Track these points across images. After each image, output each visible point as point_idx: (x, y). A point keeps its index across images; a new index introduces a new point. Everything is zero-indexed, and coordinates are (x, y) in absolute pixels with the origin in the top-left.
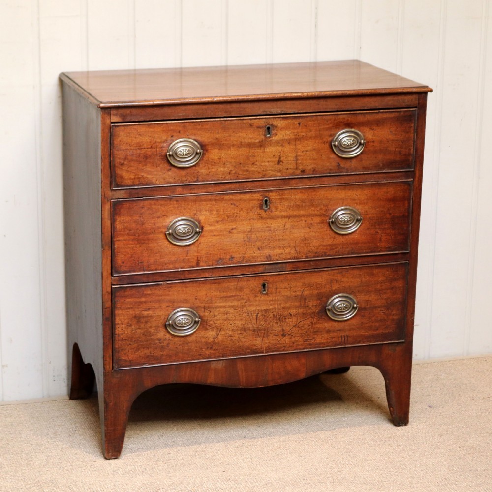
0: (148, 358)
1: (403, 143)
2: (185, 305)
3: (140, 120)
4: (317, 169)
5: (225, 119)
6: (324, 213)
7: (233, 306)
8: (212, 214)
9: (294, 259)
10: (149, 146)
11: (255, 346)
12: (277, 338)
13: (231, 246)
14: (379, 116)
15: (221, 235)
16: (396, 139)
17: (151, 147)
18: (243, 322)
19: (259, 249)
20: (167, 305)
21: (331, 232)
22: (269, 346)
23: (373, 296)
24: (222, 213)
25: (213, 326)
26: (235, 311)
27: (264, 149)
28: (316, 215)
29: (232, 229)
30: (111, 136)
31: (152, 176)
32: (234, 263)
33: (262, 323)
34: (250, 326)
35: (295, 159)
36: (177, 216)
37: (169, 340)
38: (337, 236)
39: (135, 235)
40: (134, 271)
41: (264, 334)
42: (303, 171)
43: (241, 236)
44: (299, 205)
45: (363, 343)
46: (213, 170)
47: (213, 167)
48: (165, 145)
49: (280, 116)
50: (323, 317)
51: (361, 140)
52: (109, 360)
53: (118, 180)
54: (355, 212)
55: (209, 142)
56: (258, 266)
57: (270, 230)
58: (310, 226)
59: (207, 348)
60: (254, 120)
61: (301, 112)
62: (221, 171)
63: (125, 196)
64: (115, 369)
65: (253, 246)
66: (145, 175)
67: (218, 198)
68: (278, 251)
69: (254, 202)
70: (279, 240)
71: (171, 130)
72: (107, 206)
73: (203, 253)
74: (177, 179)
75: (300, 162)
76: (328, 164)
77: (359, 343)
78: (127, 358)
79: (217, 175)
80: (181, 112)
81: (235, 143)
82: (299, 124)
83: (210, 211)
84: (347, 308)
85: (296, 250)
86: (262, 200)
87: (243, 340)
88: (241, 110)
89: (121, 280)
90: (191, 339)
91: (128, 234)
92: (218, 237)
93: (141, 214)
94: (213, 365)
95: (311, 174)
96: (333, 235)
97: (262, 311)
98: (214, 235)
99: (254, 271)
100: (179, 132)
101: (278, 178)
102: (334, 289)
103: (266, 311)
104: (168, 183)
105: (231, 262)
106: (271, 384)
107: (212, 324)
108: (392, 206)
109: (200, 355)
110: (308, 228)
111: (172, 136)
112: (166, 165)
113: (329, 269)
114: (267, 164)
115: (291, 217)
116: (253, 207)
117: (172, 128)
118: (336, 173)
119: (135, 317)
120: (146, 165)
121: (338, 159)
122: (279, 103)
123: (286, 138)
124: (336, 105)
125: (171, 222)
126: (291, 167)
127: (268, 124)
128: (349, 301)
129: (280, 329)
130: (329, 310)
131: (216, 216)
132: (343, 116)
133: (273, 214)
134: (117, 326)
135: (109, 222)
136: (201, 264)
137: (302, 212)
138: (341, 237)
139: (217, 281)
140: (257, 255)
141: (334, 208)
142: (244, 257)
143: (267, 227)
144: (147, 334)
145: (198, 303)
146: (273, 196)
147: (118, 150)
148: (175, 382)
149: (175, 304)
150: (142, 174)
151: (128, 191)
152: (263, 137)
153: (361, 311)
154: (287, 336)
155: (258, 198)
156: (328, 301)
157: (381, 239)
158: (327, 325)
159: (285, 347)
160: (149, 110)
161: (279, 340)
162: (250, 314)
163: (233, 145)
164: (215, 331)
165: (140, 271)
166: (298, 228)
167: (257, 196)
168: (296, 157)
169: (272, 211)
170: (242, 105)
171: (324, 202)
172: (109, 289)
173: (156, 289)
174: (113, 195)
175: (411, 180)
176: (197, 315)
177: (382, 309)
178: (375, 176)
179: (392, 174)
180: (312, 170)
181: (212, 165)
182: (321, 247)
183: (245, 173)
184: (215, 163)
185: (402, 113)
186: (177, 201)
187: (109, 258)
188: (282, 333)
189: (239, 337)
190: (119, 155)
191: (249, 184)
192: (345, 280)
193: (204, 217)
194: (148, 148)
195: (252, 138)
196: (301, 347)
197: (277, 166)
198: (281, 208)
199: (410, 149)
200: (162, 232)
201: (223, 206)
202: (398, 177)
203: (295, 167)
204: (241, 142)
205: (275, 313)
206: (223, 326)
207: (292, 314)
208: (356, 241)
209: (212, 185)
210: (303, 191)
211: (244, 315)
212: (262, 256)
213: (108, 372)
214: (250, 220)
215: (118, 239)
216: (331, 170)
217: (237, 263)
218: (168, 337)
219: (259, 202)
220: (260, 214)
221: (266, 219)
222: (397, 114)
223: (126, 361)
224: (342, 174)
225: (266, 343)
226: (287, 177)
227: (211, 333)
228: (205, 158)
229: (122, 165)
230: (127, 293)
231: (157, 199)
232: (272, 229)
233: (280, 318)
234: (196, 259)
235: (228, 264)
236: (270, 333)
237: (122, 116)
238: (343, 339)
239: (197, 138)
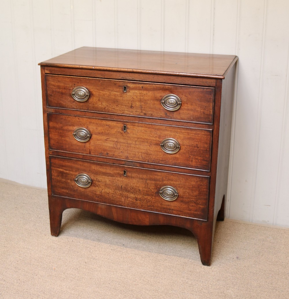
0: (68, 194)
1: (205, 107)
2: (84, 172)
3: (59, 74)
4: (153, 114)
5: (102, 79)
6: (158, 139)
7: (108, 179)
8: (96, 129)
9: (141, 161)
10: (64, 88)
11: (121, 202)
12: (132, 200)
13: (107, 147)
14: (190, 89)
15: (102, 140)
16: (201, 104)
18: (114, 188)
19: (122, 152)
22: (128, 204)
23: (188, 191)
24: (101, 129)
25: (99, 186)
26: (110, 181)
27: (123, 99)
28: (153, 140)
29: (107, 139)
30: (46, 80)
31: (65, 104)
32: (108, 157)
33: (124, 191)
34: (118, 191)
35: (140, 107)
36: (79, 126)
40: (59, 150)
41: (126, 197)
42: (145, 114)
43: (112, 143)
44: (143, 133)
45: (182, 215)
46: (96, 105)
48: (71, 88)
49: (131, 81)
51: (178, 102)
52: (50, 190)
53: (50, 103)
54: (176, 143)
55: (93, 90)
56: (122, 161)
57: (127, 143)
59: (96, 197)
60: (117, 82)
61: (143, 81)
62: (100, 107)
63: (53, 111)
64: (53, 195)
65: (118, 150)
66: (62, 103)
67: (99, 121)
68: (132, 155)
69: (119, 126)
71: (74, 81)
72: (46, 115)
73: (93, 148)
74: (78, 107)
75: (143, 108)
76: (159, 113)
78: (58, 191)
80: (79, 72)
81: (107, 93)
82: (142, 87)
84: (171, 194)
85: (142, 157)
86: (123, 126)
89: (54, 153)
90: (88, 190)
91: (55, 131)
92: (100, 141)
93: (62, 122)
94: (100, 206)
95: (149, 117)
97: (124, 185)
98: (98, 140)
99: (119, 163)
100: (78, 83)
101: (131, 115)
102: (164, 182)
103: (126, 185)
104: (73, 108)
105: (107, 155)
106: (130, 223)
107: (98, 185)
108: (199, 143)
109: (93, 199)
110: (149, 146)
111: (74, 85)
112: (71, 99)
113: (161, 171)
114: (124, 107)
115: (139, 138)
116: (118, 129)
118: (164, 118)
119: (61, 172)
120: (62, 97)
121: (165, 111)
122: (131, 74)
123: (135, 94)
124: (164, 79)
125: (75, 129)
126: (138, 111)
127: (125, 85)
129: (134, 196)
130: (160, 193)
132: (167, 86)
133: (128, 135)
134: (53, 175)
136: (92, 153)
137: (145, 137)
139: (100, 164)
140: (120, 155)
141: (164, 138)
142: (114, 155)
143: (126, 141)
144: (66, 182)
145: (90, 173)
146: (129, 125)
147: (49, 88)
150: (61, 102)
151: (55, 109)
152: (122, 92)
153: (179, 198)
154: (138, 201)
156: (161, 188)
157: (192, 161)
158: (161, 201)
159: (137, 207)
161: (134, 202)
162: (117, 185)
164: (100, 189)
165: (62, 150)
166: (143, 145)
167: (120, 123)
168: (141, 106)
169: (128, 133)
170: (110, 73)
171: (158, 134)
172: (48, 156)
173: (70, 161)
174: (48, 110)
175: (211, 130)
176: (90, 179)
177: (193, 200)
179: (199, 124)
180: (151, 114)
182: (156, 158)
183: (113, 110)
185: (205, 89)
188: (135, 199)
190: (50, 90)
191: (115, 116)
192: (171, 179)
193: (92, 129)
195: (116, 92)
196: (146, 209)
197: (130, 109)
198: (133, 132)
199: (210, 112)
200: (71, 133)
202: (204, 127)
203: (141, 111)
204: (110, 93)
205: (131, 188)
206: (104, 188)
207: (141, 190)
208: (177, 159)
209: (96, 113)
210: (146, 125)
211: (114, 185)
212: (123, 156)
213: (50, 196)
214: (116, 135)
216: (161, 116)
217: (110, 157)
219: (121, 127)
220: (121, 133)
221: (125, 136)
224: (168, 119)
225: (127, 202)
226: (136, 116)
228: (91, 99)
229: (51, 95)
232: (129, 143)
233: (134, 191)
234: (89, 150)
235: (105, 156)
236: (129, 197)
237: (50, 70)
238: (170, 211)
239: (87, 87)
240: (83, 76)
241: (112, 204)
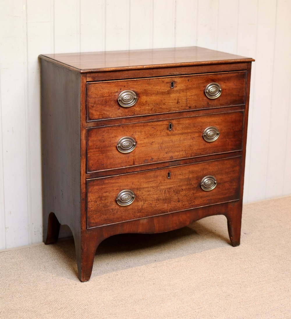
0: (106, 221)
1: (240, 90)
2: (126, 188)
3: (103, 80)
4: (197, 106)
5: (150, 78)
6: (200, 131)
7: (152, 187)
8: (141, 134)
9: (185, 157)
10: (108, 95)
11: (163, 208)
13: (152, 152)
14: (229, 75)
15: (147, 146)
16: (237, 88)
17: (109, 96)
18: (158, 196)
19: (166, 153)
20: (117, 189)
21: (204, 141)
22: (171, 208)
23: (224, 176)
24: (147, 133)
25: (142, 199)
26: (154, 189)
27: (170, 95)
28: (196, 132)
29: (153, 142)
30: (86, 90)
31: (109, 113)
32: (153, 162)
33: (168, 195)
34: (161, 198)
35: (186, 101)
36: (123, 136)
37: (118, 209)
38: (207, 143)
39: (99, 149)
40: (99, 170)
41: (169, 201)
42: (190, 107)
43: (157, 146)
44: (187, 127)
45: (219, 202)
46: (143, 108)
47: (143, 106)
48: (117, 94)
49: (178, 76)
50: (199, 190)
51: (219, 89)
52: (84, 224)
53: (90, 116)
54: (216, 129)
55: (141, 92)
56: (166, 163)
57: (172, 142)
58: (193, 138)
59: (138, 212)
60: (165, 79)
61: (189, 73)
62: (147, 109)
63: (94, 125)
64: (88, 228)
65: (163, 151)
67: (145, 124)
68: (177, 154)
69: (164, 126)
70: (177, 147)
71: (120, 85)
72: (84, 132)
73: (137, 157)
74: (123, 114)
75: (188, 102)
76: (203, 103)
77: (217, 202)
78: (94, 222)
79: (145, 111)
80: (125, 75)
81: (154, 92)
82: (188, 80)
83: (141, 132)
84: (211, 183)
85: (186, 153)
86: (168, 125)
87: (158, 206)
88: (158, 73)
89: (92, 176)
90: (129, 207)
91: (95, 148)
92: (145, 147)
93: (103, 136)
94: (142, 221)
95: (194, 109)
96: (204, 142)
97: (167, 189)
98: (143, 146)
99: (163, 166)
100: (125, 87)
101: (177, 112)
102: (205, 173)
103: (170, 188)
104: (118, 117)
105: (151, 161)
106: (172, 230)
107: (141, 198)
108: (234, 125)
109: (134, 216)
110: (192, 140)
111: (121, 89)
112: (117, 106)
113: (202, 162)
114: (171, 104)
115: (183, 134)
116: (163, 129)
117: (121, 84)
118: (207, 107)
119: (99, 197)
120: (106, 106)
121: (208, 100)
122: (178, 69)
123: (182, 89)
124: (207, 69)
125: (119, 140)
126: (184, 105)
127: (172, 81)
128: (212, 179)
129: (177, 198)
130: (202, 185)
131: (144, 135)
132: (211, 75)
133: (174, 133)
134: (89, 203)
135: (85, 141)
136: (136, 163)
137: (189, 131)
138: (209, 144)
139: (144, 173)
140: (166, 156)
141: (205, 127)
142: (158, 158)
143: (171, 140)
144: (105, 206)
145: (133, 186)
146: (174, 122)
147: (90, 98)
148: (121, 233)
149: (121, 188)
150: (104, 112)
151: (96, 122)
152: (169, 88)
153: (219, 184)
154: (180, 202)
155: (166, 123)
156: (201, 180)
157: (228, 144)
158: (201, 194)
159: (179, 208)
160: (108, 74)
161: (176, 204)
162: (161, 191)
163: (154, 93)
164: (143, 202)
165: (102, 169)
166: (187, 140)
167: (165, 122)
168: (186, 99)
169: (173, 131)
170: (159, 70)
171: (200, 125)
172: (85, 182)
173: (111, 180)
174: (87, 125)
175: (244, 110)
176: (133, 193)
177: (228, 183)
178: (226, 109)
179: (234, 108)
180: (195, 106)
181: (142, 105)
182: (199, 150)
183: (160, 109)
184: (144, 104)
185: (240, 73)
186: (123, 127)
187: (85, 163)
188: (178, 200)
189: (155, 205)
190: (91, 100)
191: (161, 116)
192: (210, 168)
193: (137, 136)
194: (107, 97)
195: (163, 89)
196: (187, 207)
197: (176, 105)
198: (178, 128)
199: (243, 93)
200: (114, 146)
201: (148, 129)
202: (237, 109)
203: (186, 105)
204: (158, 92)
205: (174, 189)
206: (147, 199)
207: (183, 189)
208: (216, 146)
209: (142, 117)
210: (190, 119)
211: (158, 192)
212: (168, 157)
213: (84, 231)
214: (162, 136)
215: (90, 151)
216: (204, 106)
217: (154, 162)
218: (117, 207)
219: (167, 126)
220: (167, 133)
221: (170, 135)
222: (237, 74)
223: (93, 223)
224: (210, 108)
226: (182, 111)
227: (140, 203)
228: (139, 102)
229: (93, 107)
230: (94, 183)
231: (112, 127)
232: (173, 141)
233: (177, 192)
234: (133, 160)
235: (150, 162)
236: (172, 201)
237: (93, 77)
238: (209, 201)
239: (134, 90)
240: (130, 78)
241: (154, 215)
